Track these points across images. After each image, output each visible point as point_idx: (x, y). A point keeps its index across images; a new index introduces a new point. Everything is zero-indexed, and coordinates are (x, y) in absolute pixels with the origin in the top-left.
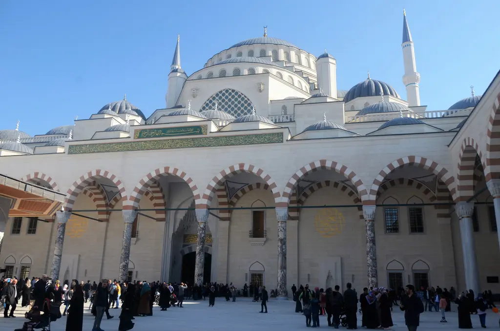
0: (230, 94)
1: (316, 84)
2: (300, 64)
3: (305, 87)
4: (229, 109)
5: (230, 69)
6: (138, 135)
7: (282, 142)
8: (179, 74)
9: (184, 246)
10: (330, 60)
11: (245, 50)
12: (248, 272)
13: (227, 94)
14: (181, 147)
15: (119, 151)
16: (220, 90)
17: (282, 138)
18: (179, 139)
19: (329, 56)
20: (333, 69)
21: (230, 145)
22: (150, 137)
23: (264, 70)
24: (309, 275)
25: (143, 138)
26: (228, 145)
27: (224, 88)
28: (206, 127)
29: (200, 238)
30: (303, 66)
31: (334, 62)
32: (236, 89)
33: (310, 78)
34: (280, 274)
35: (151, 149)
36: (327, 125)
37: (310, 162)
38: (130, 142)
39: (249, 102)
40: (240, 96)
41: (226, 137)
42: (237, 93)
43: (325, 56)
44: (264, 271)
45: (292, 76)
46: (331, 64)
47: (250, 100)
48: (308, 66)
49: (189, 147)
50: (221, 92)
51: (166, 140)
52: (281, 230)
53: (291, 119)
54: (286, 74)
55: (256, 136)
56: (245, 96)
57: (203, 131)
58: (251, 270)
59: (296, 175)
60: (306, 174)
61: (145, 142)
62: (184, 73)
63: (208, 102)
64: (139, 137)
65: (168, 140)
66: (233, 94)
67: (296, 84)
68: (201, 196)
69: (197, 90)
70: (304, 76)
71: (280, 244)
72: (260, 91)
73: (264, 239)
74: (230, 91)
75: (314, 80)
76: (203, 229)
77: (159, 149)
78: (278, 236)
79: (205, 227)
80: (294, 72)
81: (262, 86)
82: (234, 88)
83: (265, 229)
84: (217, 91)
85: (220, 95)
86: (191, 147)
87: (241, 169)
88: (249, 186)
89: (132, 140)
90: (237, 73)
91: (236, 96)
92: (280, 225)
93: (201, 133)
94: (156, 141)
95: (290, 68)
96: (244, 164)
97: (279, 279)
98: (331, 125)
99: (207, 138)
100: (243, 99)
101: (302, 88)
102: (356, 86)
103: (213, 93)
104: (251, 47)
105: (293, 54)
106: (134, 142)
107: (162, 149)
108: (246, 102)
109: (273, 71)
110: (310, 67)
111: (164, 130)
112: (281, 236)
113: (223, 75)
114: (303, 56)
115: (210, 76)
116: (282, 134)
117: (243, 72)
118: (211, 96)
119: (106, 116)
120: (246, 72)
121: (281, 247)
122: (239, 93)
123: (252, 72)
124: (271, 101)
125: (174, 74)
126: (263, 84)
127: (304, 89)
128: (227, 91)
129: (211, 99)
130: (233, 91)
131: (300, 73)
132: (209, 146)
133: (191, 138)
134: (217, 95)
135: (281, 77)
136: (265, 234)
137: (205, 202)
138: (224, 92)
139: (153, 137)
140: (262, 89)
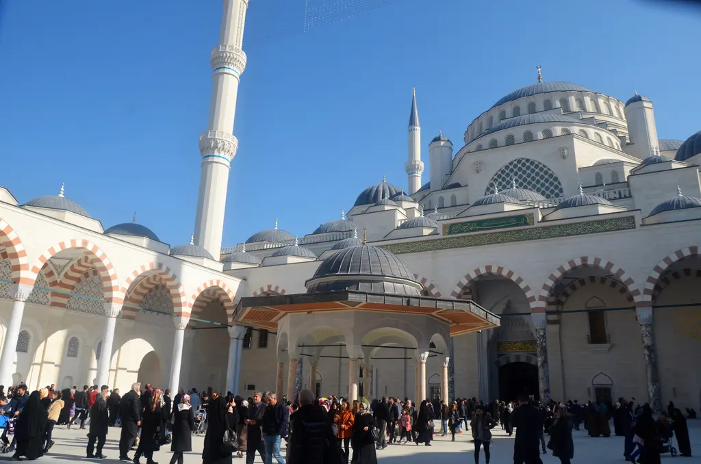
0: (524, 165)
1: (627, 137)
2: (599, 112)
3: (616, 143)
4: (525, 184)
5: (518, 133)
6: (447, 231)
7: (634, 227)
8: (442, 143)
9: (500, 355)
10: (645, 104)
11: (523, 104)
12: (591, 386)
13: (519, 165)
14: (503, 241)
15: (427, 250)
16: (510, 161)
17: (634, 223)
18: (499, 232)
19: (643, 99)
20: (649, 114)
21: (566, 236)
22: (462, 232)
23: (563, 130)
24: (674, 389)
25: (454, 233)
26: (563, 236)
27: (515, 159)
28: (532, 216)
29: (541, 348)
30: (604, 115)
31: (650, 105)
32: (532, 158)
33: (618, 130)
34: (651, 389)
35: (466, 246)
36: (688, 202)
37: (677, 250)
38: (439, 239)
39: (550, 172)
40: (537, 166)
41: (559, 226)
42: (532, 163)
43: (638, 99)
44: (612, 384)
45: (599, 132)
46: (646, 109)
47: (552, 169)
48: (609, 114)
49: (513, 241)
50: (511, 163)
51: (484, 234)
52: (646, 336)
53: (620, 194)
54: (591, 132)
55: (599, 222)
56: (544, 166)
57: (528, 221)
58: (594, 383)
59: (659, 267)
60: (672, 265)
61: (457, 238)
62: (448, 141)
63: (496, 177)
64: (449, 233)
65: (486, 234)
66: (528, 164)
67: (606, 143)
68: (537, 298)
69: (481, 163)
70: (611, 128)
71: (646, 352)
72: (564, 157)
73: (608, 345)
74: (524, 161)
75: (624, 132)
76: (543, 336)
77: (476, 245)
78: (643, 342)
79: (545, 334)
80: (595, 125)
81: (566, 151)
82: (527, 157)
83: (607, 333)
84: (506, 163)
85: (511, 167)
86: (516, 241)
87: (584, 263)
88: (579, 281)
89: (440, 236)
90: (529, 138)
91: (532, 167)
92: (644, 329)
93: (526, 224)
94: (470, 236)
95: (590, 122)
96: (587, 257)
97: (651, 394)
98: (694, 201)
99: (536, 228)
100: (541, 169)
101: (613, 146)
102: (693, 137)
103: (501, 164)
104: (531, 99)
105: (588, 101)
106: (444, 239)
107: (480, 245)
108: (546, 173)
109: (575, 129)
110: (611, 114)
111: (480, 223)
112: (647, 341)
113: (510, 141)
114: (601, 102)
115: (494, 145)
116: (633, 217)
117: (537, 136)
118: (499, 169)
119: (387, 208)
120: (540, 136)
121: (649, 356)
122: (536, 163)
123: (549, 135)
124: (579, 168)
125: (436, 143)
126: (567, 148)
127: (616, 147)
128: (519, 161)
129: (500, 173)
130: (527, 160)
131: (604, 125)
132: (539, 238)
133: (514, 231)
134: (507, 167)
135: (587, 136)
136: (608, 339)
137: (543, 304)
138: (515, 163)
139: (467, 232)
140: (566, 154)
